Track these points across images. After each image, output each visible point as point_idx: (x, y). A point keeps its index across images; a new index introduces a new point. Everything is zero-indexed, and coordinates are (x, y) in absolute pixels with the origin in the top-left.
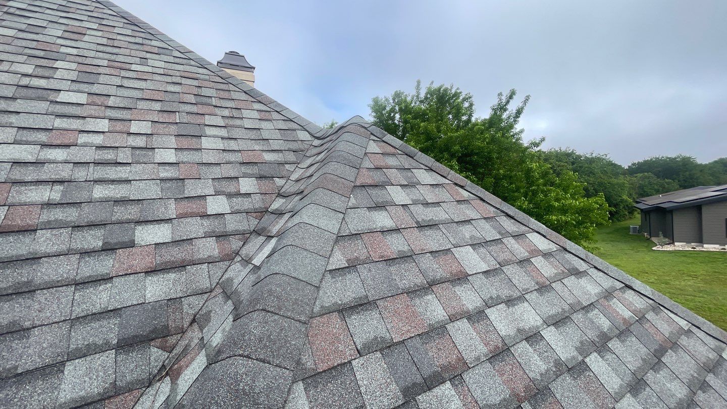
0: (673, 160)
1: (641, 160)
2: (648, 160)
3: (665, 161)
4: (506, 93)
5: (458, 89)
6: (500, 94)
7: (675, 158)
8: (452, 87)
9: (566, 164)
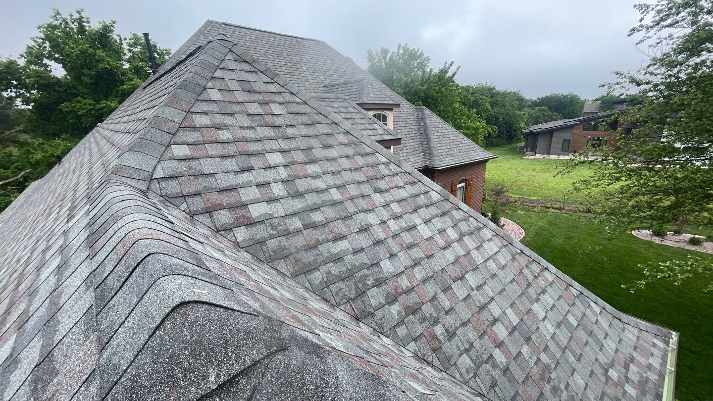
0: (565, 97)
1: (544, 96)
2: (548, 96)
3: (560, 97)
4: (449, 63)
5: (422, 51)
6: (446, 63)
7: (567, 96)
8: (418, 50)
9: (486, 98)
